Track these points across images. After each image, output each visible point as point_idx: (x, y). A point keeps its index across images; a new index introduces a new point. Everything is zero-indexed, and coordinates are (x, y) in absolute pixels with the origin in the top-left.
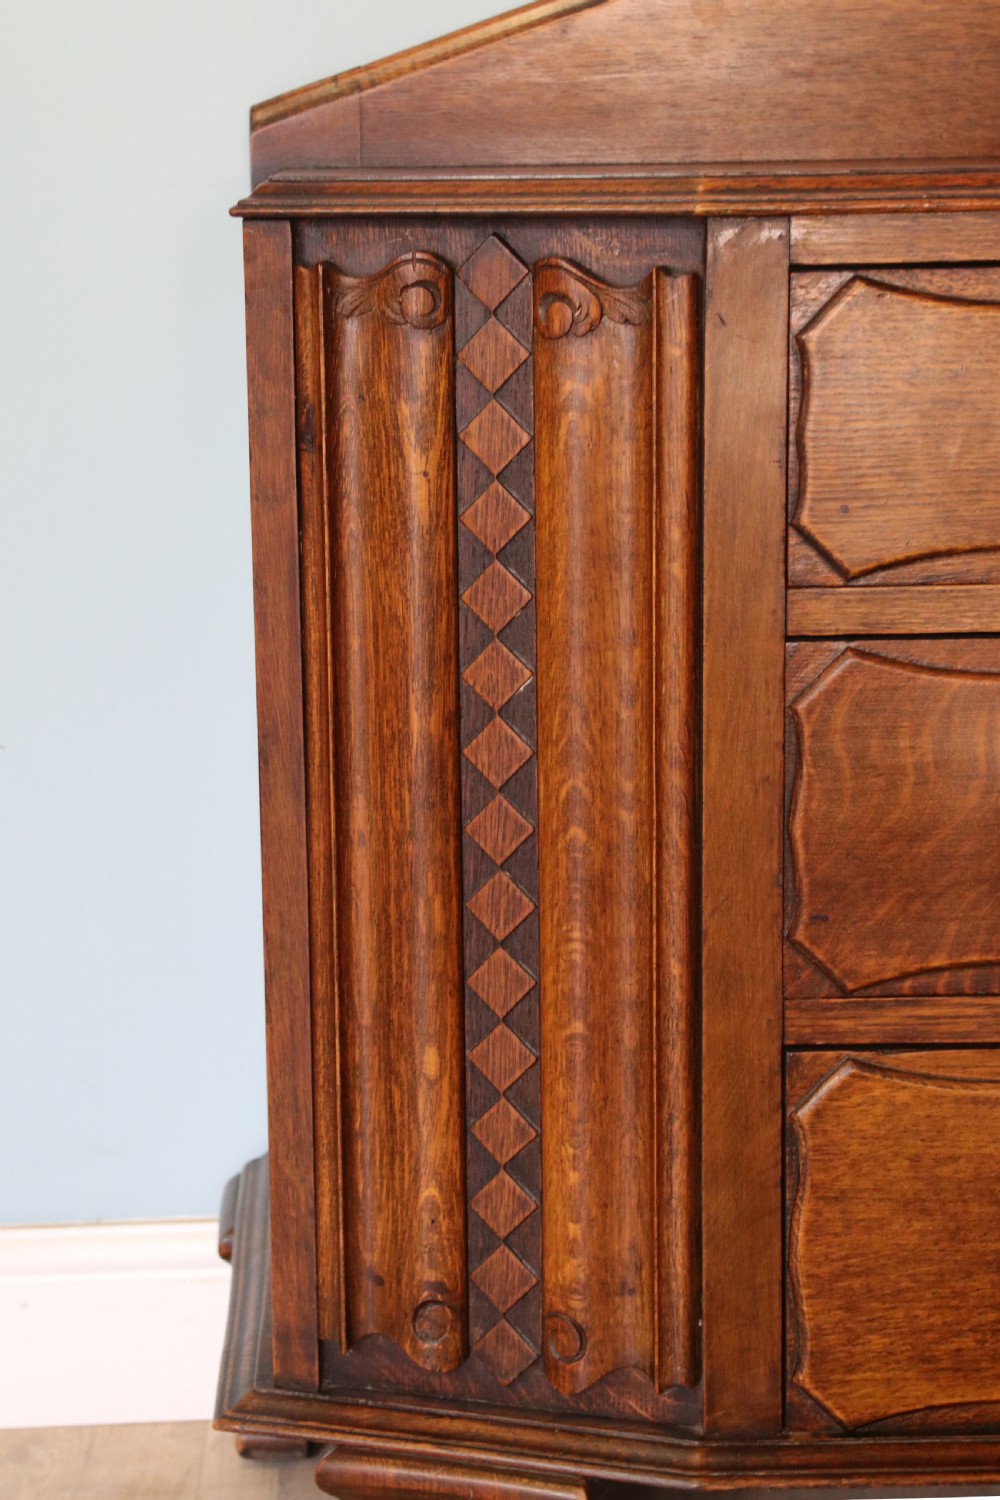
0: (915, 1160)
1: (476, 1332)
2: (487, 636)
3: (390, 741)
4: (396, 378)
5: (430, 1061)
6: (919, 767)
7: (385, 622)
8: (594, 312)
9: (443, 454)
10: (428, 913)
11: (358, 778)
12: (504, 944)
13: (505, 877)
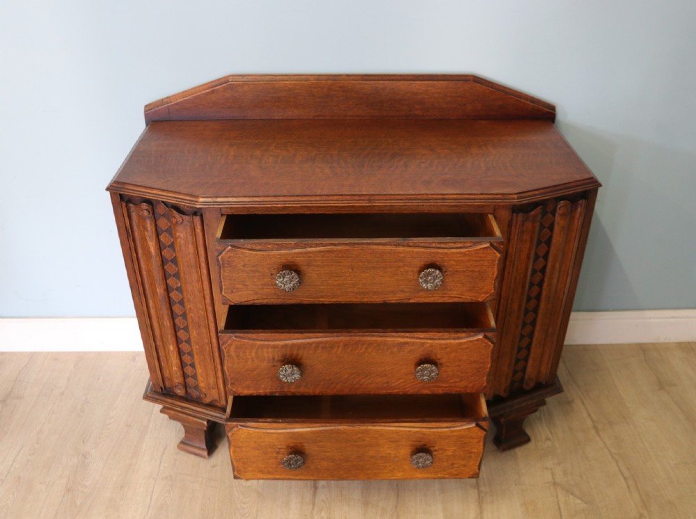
0: (255, 442)
1: (188, 389)
2: (170, 275)
3: (154, 293)
4: (145, 228)
5: (171, 348)
6: (252, 358)
7: (149, 271)
8: (181, 220)
9: (156, 242)
10: (167, 323)
11: (149, 297)
12: (183, 329)
13: (181, 317)
